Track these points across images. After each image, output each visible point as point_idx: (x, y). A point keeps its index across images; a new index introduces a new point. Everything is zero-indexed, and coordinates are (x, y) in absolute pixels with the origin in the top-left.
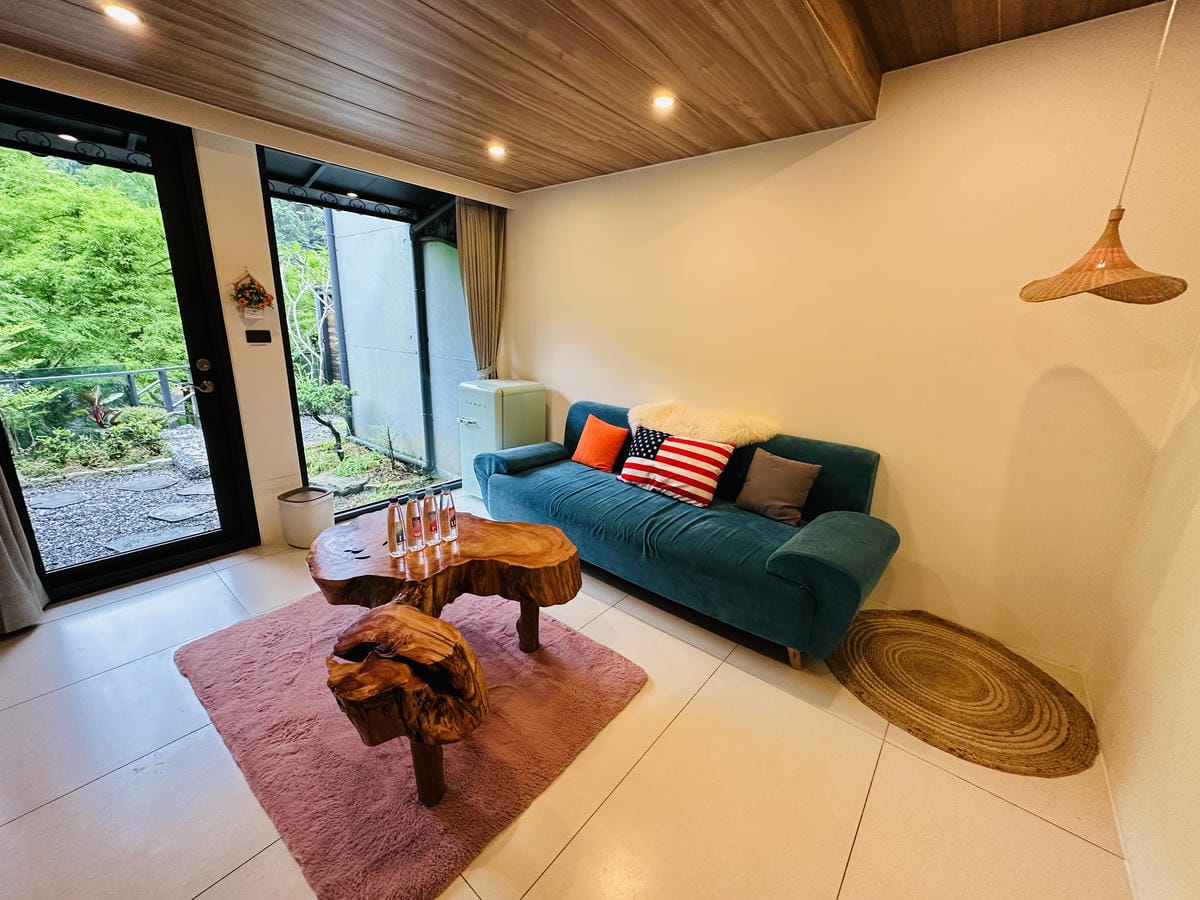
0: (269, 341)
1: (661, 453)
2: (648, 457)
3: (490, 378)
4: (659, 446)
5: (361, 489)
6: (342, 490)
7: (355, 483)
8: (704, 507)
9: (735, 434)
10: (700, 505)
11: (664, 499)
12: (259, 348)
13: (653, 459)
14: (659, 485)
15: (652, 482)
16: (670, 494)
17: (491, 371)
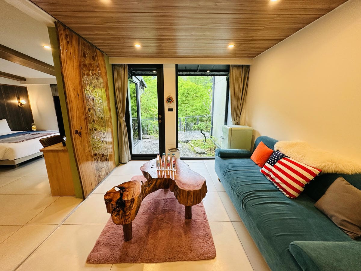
0: (173, 111)
1: (277, 164)
2: (271, 164)
3: (236, 124)
4: (278, 160)
5: (204, 153)
6: (199, 152)
7: (203, 151)
8: (290, 198)
9: (323, 164)
10: (287, 196)
11: (272, 186)
12: (170, 112)
13: (273, 166)
14: (272, 179)
15: (270, 176)
16: (276, 185)
17: (237, 122)
